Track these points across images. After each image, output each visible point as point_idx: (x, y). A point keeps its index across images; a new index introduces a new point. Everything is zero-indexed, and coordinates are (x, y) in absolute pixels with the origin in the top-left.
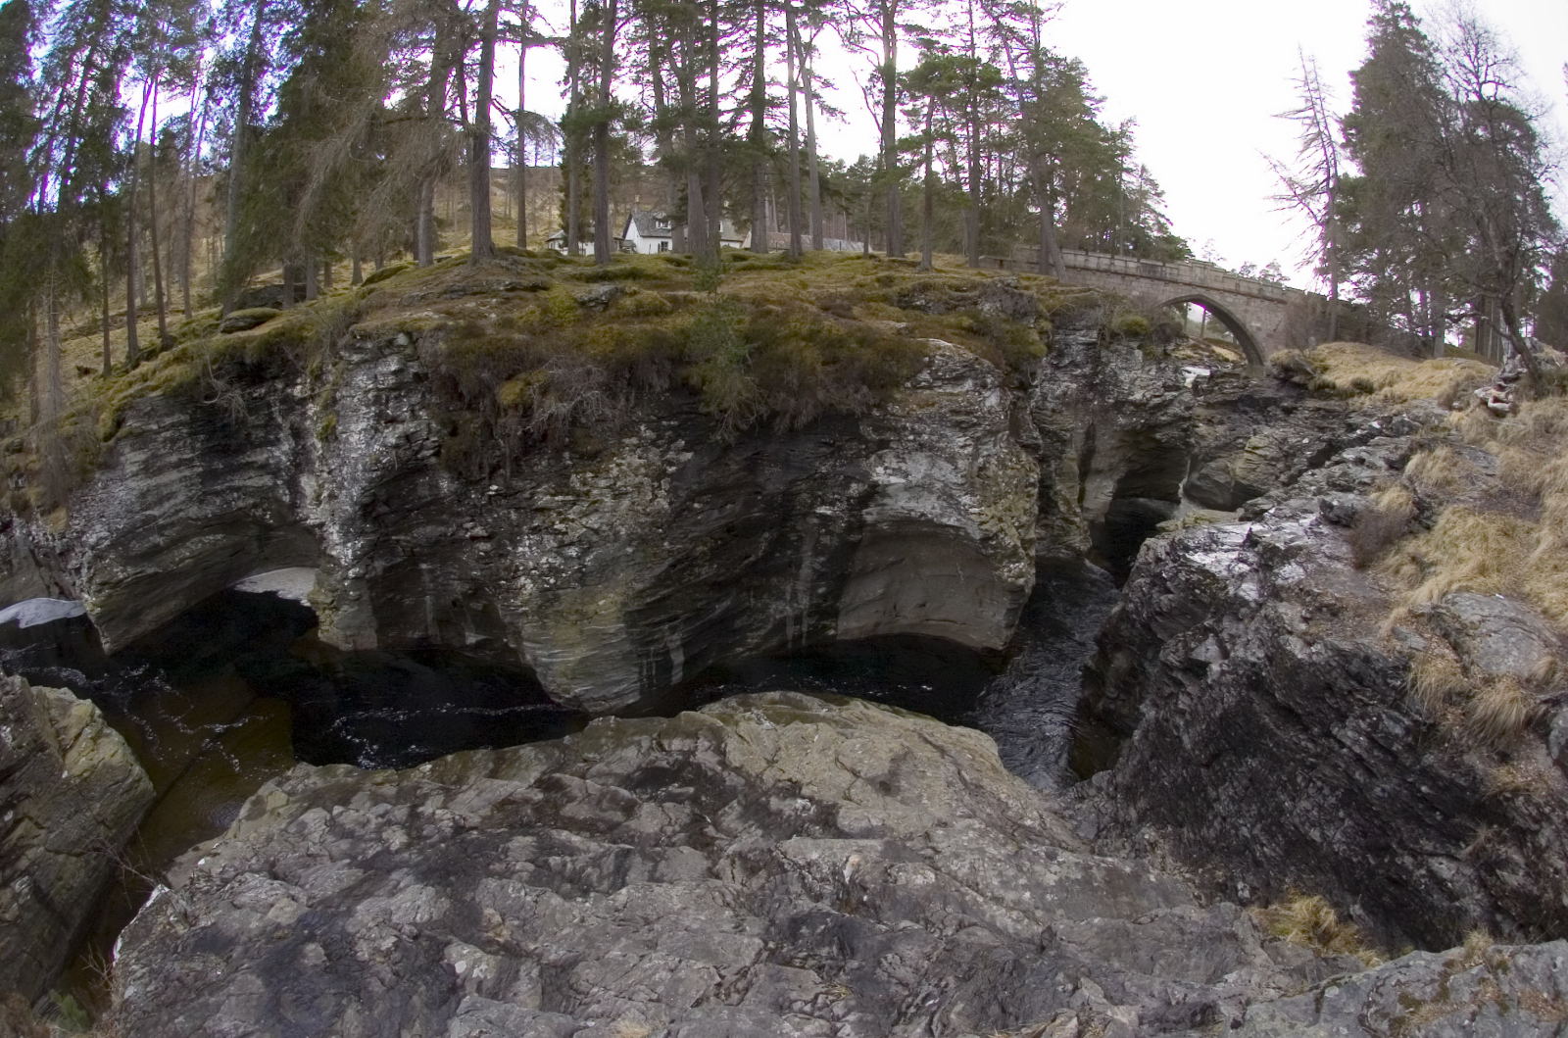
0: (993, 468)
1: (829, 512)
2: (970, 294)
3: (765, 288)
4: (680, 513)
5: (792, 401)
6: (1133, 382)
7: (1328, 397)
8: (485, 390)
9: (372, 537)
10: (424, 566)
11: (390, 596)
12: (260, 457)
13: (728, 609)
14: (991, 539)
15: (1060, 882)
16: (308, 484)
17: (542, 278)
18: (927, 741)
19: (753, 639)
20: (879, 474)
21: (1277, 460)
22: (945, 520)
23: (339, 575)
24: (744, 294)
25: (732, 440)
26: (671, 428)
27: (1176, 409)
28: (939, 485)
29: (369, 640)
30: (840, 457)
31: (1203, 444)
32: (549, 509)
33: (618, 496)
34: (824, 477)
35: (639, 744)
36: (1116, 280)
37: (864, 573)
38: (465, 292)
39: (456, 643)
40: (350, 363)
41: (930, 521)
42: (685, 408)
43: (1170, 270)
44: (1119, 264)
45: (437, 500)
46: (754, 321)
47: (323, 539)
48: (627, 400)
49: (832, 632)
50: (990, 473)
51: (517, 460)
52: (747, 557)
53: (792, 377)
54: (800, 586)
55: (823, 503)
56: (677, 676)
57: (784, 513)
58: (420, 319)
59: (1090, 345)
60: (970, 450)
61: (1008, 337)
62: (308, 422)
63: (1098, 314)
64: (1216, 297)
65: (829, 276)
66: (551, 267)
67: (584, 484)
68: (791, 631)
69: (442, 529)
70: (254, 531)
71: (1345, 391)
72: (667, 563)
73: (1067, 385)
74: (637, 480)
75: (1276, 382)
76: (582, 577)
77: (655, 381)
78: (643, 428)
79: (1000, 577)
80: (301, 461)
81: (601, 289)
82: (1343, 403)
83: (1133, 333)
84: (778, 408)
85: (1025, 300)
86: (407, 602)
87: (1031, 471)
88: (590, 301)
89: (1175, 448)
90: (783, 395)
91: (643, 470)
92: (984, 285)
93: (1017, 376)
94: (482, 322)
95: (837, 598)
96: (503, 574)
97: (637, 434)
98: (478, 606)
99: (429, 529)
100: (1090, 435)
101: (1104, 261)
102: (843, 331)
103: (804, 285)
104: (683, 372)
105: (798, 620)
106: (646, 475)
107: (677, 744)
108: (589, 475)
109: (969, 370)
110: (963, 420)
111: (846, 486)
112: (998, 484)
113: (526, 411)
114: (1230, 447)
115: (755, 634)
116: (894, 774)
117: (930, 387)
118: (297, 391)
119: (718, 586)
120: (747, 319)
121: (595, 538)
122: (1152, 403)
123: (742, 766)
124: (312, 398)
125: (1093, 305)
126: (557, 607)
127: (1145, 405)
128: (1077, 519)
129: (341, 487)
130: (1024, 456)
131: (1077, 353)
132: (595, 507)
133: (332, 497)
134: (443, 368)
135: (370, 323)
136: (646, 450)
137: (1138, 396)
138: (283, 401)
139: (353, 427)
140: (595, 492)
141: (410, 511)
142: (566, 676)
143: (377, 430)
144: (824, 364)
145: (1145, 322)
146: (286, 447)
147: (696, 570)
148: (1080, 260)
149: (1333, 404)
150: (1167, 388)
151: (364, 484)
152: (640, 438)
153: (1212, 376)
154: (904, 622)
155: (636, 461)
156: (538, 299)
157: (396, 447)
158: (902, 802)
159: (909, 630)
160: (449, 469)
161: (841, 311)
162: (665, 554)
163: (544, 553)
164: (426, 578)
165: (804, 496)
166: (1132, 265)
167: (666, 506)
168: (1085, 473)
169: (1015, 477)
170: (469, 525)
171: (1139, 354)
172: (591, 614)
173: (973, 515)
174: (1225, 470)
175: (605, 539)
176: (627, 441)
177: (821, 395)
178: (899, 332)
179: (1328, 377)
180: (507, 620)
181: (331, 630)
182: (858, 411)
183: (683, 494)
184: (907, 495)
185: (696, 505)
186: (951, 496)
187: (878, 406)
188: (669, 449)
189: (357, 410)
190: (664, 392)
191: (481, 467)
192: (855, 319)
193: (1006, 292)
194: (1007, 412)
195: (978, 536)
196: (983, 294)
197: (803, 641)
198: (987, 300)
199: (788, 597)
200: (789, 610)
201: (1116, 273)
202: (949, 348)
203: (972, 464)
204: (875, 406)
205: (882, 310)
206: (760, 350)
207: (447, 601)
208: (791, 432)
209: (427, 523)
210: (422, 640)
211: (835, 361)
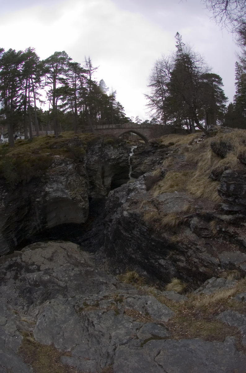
0: (72, 182)
1: (39, 200)
2: (66, 143)
3: (20, 150)
5: (25, 177)
6: (111, 154)
13: (22, 226)
14: (74, 199)
15: (74, 275)
18: (62, 248)
19: (30, 232)
20: (47, 189)
21: (151, 164)
22: (63, 197)
24: (16, 153)
25: (15, 188)
26: (2, 188)
27: (124, 158)
28: (60, 189)
30: (38, 187)
31: (134, 164)
34: (36, 192)
35: (8, 260)
36: (110, 130)
41: (61, 197)
42: (4, 183)
43: (123, 126)
44: (111, 126)
46: (17, 159)
49: (47, 227)
50: (72, 184)
52: (24, 214)
53: (24, 171)
54: (37, 218)
55: (37, 198)
56: (16, 244)
57: (29, 202)
59: (99, 148)
60: (65, 179)
61: (76, 151)
63: (101, 140)
65: (36, 144)
68: (38, 228)
71: (167, 146)
72: (7, 219)
73: (95, 158)
75: (151, 147)
79: (79, 207)
82: (167, 149)
83: (109, 143)
84: (23, 179)
85: (79, 141)
87: (83, 181)
89: (125, 167)
90: (23, 176)
92: (69, 140)
93: (79, 159)
95: (46, 218)
100: (103, 168)
101: (107, 126)
102: (35, 158)
103: (29, 148)
104: (2, 174)
105: (39, 225)
107: (14, 259)
109: (63, 161)
110: (63, 173)
111: (41, 193)
112: (74, 186)
114: (140, 164)
116: (52, 256)
117: (55, 167)
119: (19, 221)
120: (15, 159)
122: (117, 158)
123: (25, 261)
125: (99, 138)
127: (115, 159)
128: (102, 188)
130: (81, 178)
131: (97, 150)
137: (113, 157)
144: (31, 167)
145: (112, 140)
147: (13, 219)
148: (101, 127)
150: (120, 154)
158: (54, 262)
161: (36, 153)
162: (6, 217)
165: (33, 197)
166: (114, 126)
167: (4, 206)
168: (103, 177)
169: (78, 183)
171: (112, 148)
173: (69, 194)
174: (140, 169)
177: (31, 174)
178: (48, 155)
179: (163, 143)
182: (40, 176)
183: (7, 202)
184: (54, 192)
186: (63, 191)
187: (44, 174)
188: (2, 193)
192: (39, 154)
193: (75, 140)
194: (75, 169)
195: (71, 199)
196: (69, 142)
197: (41, 230)
198: (70, 143)
199: (35, 221)
200: (36, 224)
201: (110, 129)
202: (58, 157)
203: (67, 183)
204: (43, 174)
205: (46, 150)
206: (17, 166)
208: (27, 184)
211: (33, 165)
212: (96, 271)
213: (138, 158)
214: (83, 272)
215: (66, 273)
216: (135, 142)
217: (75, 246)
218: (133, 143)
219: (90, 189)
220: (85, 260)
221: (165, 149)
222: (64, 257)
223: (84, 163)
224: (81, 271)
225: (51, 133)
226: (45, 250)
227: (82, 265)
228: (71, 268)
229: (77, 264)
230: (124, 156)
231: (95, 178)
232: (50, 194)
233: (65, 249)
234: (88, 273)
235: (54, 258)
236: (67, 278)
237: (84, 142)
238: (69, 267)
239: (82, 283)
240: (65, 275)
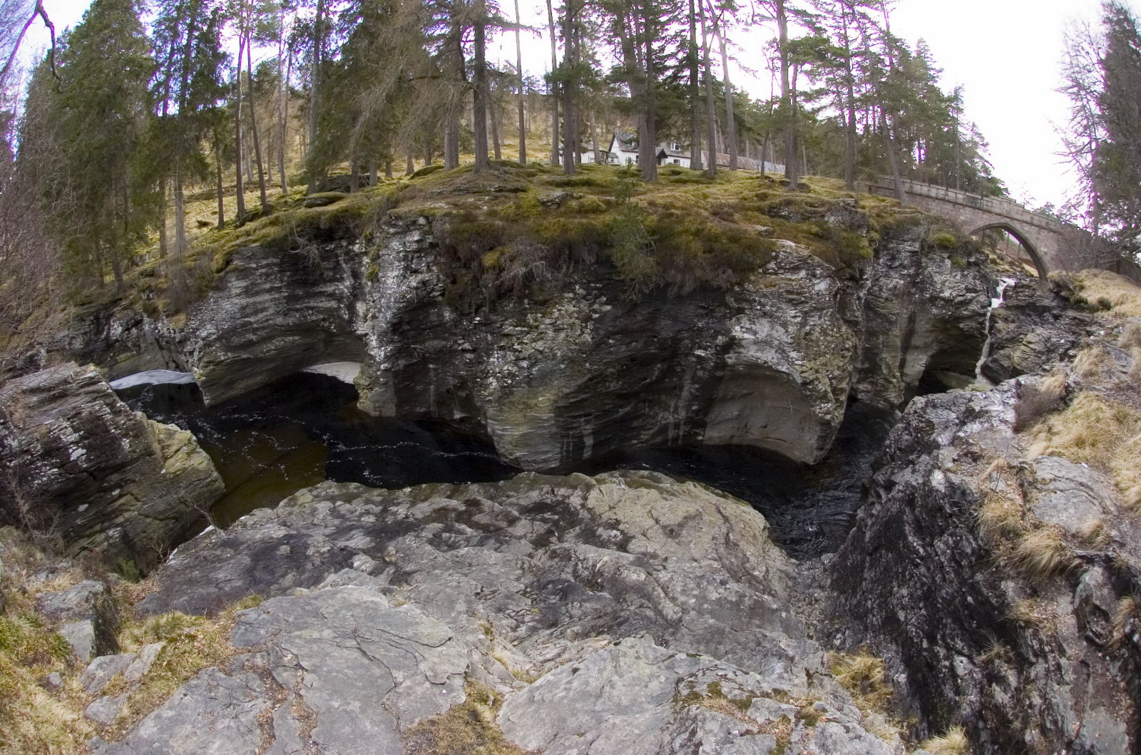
0: (816, 334)
1: (703, 355)
2: (820, 209)
3: (674, 197)
4: (598, 345)
5: (679, 277)
6: (943, 283)
8: (475, 256)
9: (398, 345)
10: (431, 366)
11: (407, 383)
12: (330, 288)
13: (627, 413)
14: (809, 384)
16: (361, 308)
17: (523, 183)
20: (737, 332)
21: (1042, 353)
22: (779, 368)
24: (659, 201)
25: (637, 299)
26: (597, 288)
27: (974, 307)
28: (776, 343)
29: (391, 411)
30: (713, 317)
31: (999, 336)
32: (512, 335)
33: (558, 330)
34: (700, 330)
35: (542, 489)
36: (949, 207)
37: (725, 400)
38: (468, 191)
39: (448, 418)
41: (771, 367)
42: (607, 276)
43: (986, 203)
44: (951, 195)
45: (442, 324)
46: (660, 220)
47: (366, 344)
48: (568, 268)
49: (700, 438)
50: (814, 338)
51: (493, 302)
52: (644, 380)
53: (680, 260)
54: (681, 404)
55: (700, 348)
56: (587, 454)
57: (673, 352)
58: (436, 208)
59: (914, 253)
60: (799, 319)
61: (844, 242)
62: (362, 269)
63: (920, 231)
64: (1017, 226)
65: (726, 190)
67: (536, 320)
68: (671, 434)
69: (444, 343)
70: (322, 336)
71: (1093, 307)
72: (586, 378)
73: (896, 281)
74: (571, 321)
75: (1053, 295)
76: (529, 381)
77: (587, 257)
78: (577, 287)
79: (814, 412)
80: (357, 293)
81: (557, 193)
82: (1090, 315)
83: (944, 246)
84: (670, 280)
85: (859, 216)
86: (418, 388)
87: (848, 339)
88: (548, 201)
89: (972, 336)
90: (673, 272)
91: (576, 315)
92: (829, 203)
93: (849, 271)
94: (477, 212)
95: (706, 414)
96: (479, 374)
97: (573, 291)
98: (463, 394)
99: (436, 342)
100: (912, 320)
101: (941, 192)
102: (719, 230)
103: (705, 196)
104: (607, 252)
105: (677, 426)
106: (577, 318)
107: (562, 491)
108: (540, 315)
109: (803, 263)
110: (795, 298)
111: (715, 337)
112: (819, 346)
113: (501, 271)
114: (1014, 340)
115: (647, 432)
117: (776, 273)
119: (623, 397)
120: (655, 217)
121: (540, 357)
122: (956, 300)
124: (365, 253)
125: (916, 223)
126: (511, 398)
127: (952, 301)
128: (895, 381)
129: (380, 311)
130: (844, 329)
131: (904, 258)
132: (542, 335)
133: (374, 317)
134: (448, 241)
135: (402, 209)
136: (578, 302)
137: (947, 294)
138: (347, 254)
139: (389, 274)
140: (542, 326)
141: (425, 329)
142: (511, 443)
143: (405, 277)
144: (704, 252)
145: (953, 239)
146: (348, 283)
147: (607, 384)
148: (924, 189)
150: (968, 290)
151: (394, 311)
152: (575, 294)
153: (1016, 286)
154: (751, 437)
155: (572, 309)
156: (517, 198)
157: (417, 288)
158: (678, 543)
159: (754, 443)
160: (450, 304)
161: (726, 217)
162: (586, 371)
163: (506, 363)
164: (432, 374)
165: (687, 341)
166: (961, 197)
167: (590, 340)
168: (906, 347)
169: (833, 342)
170: (460, 342)
171: (948, 262)
172: (533, 405)
173: (796, 366)
174: (1009, 357)
175: (547, 358)
176: (566, 295)
177: (699, 273)
178: (760, 233)
179: (1083, 295)
180: (479, 404)
181: (366, 402)
182: (724, 286)
183: (602, 332)
184: (756, 347)
185: (611, 341)
186: (784, 351)
187: (739, 284)
188: (594, 303)
189: (392, 264)
190: (593, 264)
191: (470, 305)
192: (734, 222)
193: (847, 209)
194: (835, 296)
195: (799, 381)
196: (829, 210)
197: (680, 442)
198: (832, 215)
199: (671, 409)
200: (671, 419)
201: (949, 201)
202: (791, 247)
203: (799, 330)
204: (736, 283)
205: (757, 217)
206: (660, 240)
207: (444, 389)
208: (680, 298)
209: (435, 338)
210: (425, 413)
211: (711, 251)
212: (784, 615)
213: (1013, 322)
214: (747, 601)
215: (698, 585)
216: (1011, 264)
217: (756, 520)
218: (1007, 267)
219: (859, 371)
220: (767, 571)
221: (1085, 316)
222: (714, 538)
223: (862, 287)
224: (742, 596)
225: (777, 170)
226: (666, 499)
227: (752, 580)
228: (718, 578)
229: (740, 573)
230: (978, 302)
231: (883, 343)
232: (743, 347)
233: (726, 519)
234: (758, 610)
235: (684, 532)
236: (693, 600)
237: (873, 222)
238: (713, 573)
239: (727, 629)
240: (692, 589)
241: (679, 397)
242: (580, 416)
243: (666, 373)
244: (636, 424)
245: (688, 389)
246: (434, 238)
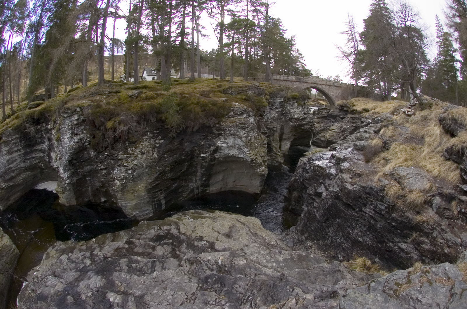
0: (253, 140)
1: (205, 156)
2: (245, 89)
3: (184, 90)
4: (161, 158)
5: (192, 123)
6: (295, 112)
7: (355, 114)
8: (103, 124)
9: (72, 170)
10: (88, 179)
11: (78, 188)
12: (40, 147)
13: (176, 187)
14: (254, 161)
15: (284, 260)
16: (53, 155)
17: (118, 89)
18: (239, 222)
19: (185, 195)
20: (219, 144)
21: (340, 133)
22: (239, 156)
23: (63, 183)
24: (177, 92)
25: (175, 135)
26: (157, 133)
27: (308, 120)
28: (237, 146)
29: (74, 202)
30: (207, 139)
31: (317, 129)
32: (123, 159)
33: (142, 154)
34: (203, 145)
35: (154, 228)
36: (289, 83)
37: (217, 173)
38: (96, 94)
39: (99, 202)
40: (64, 117)
41: (235, 156)
42: (161, 127)
43: (305, 79)
44: (290, 78)
45: (90, 158)
46: (180, 100)
47: (58, 172)
48: (144, 125)
49: (208, 191)
50: (252, 141)
51: (112, 145)
52: (181, 171)
53: (192, 116)
54: (198, 178)
55: (203, 153)
56: (163, 207)
57: (191, 157)
58: (83, 103)
59: (281, 102)
60: (246, 135)
61: (257, 101)
62: (53, 136)
63: (283, 93)
64: (320, 87)
65: (203, 85)
66: (121, 86)
67: (132, 151)
68: (196, 192)
69: (92, 167)
70: (39, 170)
71: (360, 112)
72: (158, 174)
73: (274, 114)
74: (148, 149)
75: (339, 110)
76: (133, 179)
77: (152, 119)
78: (149, 133)
79: (257, 172)
80: (51, 148)
81: (136, 92)
82: (359, 115)
83: (294, 98)
84: (188, 125)
85: (261, 90)
86: (84, 190)
87: (265, 140)
88: (132, 95)
89: (308, 131)
90: (189, 121)
91: (149, 146)
92: (249, 86)
93: (259, 112)
94: (101, 103)
95: (209, 181)
96: (110, 180)
97: (147, 135)
98: (104, 190)
99: (88, 167)
100: (282, 129)
101: (286, 77)
102: (207, 101)
103: (195, 88)
104: (160, 116)
105: (198, 188)
106: (150, 147)
107: (165, 228)
108: (134, 148)
109: (245, 111)
110: (243, 126)
111: (209, 148)
112: (255, 145)
113: (115, 130)
114: (325, 130)
115: (185, 193)
116: (230, 232)
117: (233, 117)
118: (49, 127)
119: (173, 180)
120: (179, 99)
121: (136, 167)
122: (300, 118)
123: (185, 233)
124: (53, 128)
125: (282, 90)
126: (127, 189)
127: (298, 119)
128: (279, 153)
129: (62, 156)
130: (262, 136)
131: (277, 105)
132: (136, 158)
133: (60, 159)
134: (90, 118)
135: (69, 105)
136: (150, 140)
137: (296, 116)
138: (45, 130)
139: (65, 137)
140: (136, 153)
141: (83, 162)
142: (130, 209)
143: (72, 138)
145: (298, 95)
146: (47, 144)
147: (167, 175)
148: (278, 77)
149: (357, 116)
150: (305, 114)
151: (69, 154)
152: (148, 136)
153: (319, 110)
154: (230, 187)
155: (147, 143)
156: (117, 96)
157: (78, 142)
158: (234, 240)
159: (231, 189)
160: (93, 149)
161: (206, 96)
162: (157, 171)
163: (122, 173)
164: (88, 182)
165: (197, 151)
166: (294, 78)
168: (281, 139)
169: (259, 142)
170: (100, 165)
171: (296, 104)
172: (137, 190)
173: (248, 154)
174: (324, 136)
175: (139, 168)
176: (144, 137)
177: (201, 121)
178: (224, 101)
179: (355, 108)
180: (113, 194)
181: (63, 199)
182: (212, 125)
183: (161, 152)
184: (228, 149)
185: (165, 156)
186: (241, 149)
187: (218, 123)
188: (157, 139)
189: (66, 132)
190: (155, 122)
191: (102, 148)
192: (210, 98)
193: (256, 88)
194: (257, 123)
195: (249, 160)
196: (249, 89)
197: (200, 194)
198: (250, 91)
199: (194, 182)
200: (195, 186)
201: (289, 81)
202: (238, 105)
203: (247, 139)
205: (219, 95)
206: (182, 108)
207: (95, 189)
208: (193, 133)
209: (88, 165)
210: (89, 201)
211: (205, 110)
213: (322, 123)
216: (314, 101)
218: (312, 103)
223: (264, 118)
232: (222, 150)
233: (244, 224)
235: (233, 235)
237: (266, 92)
241: (196, 176)
242: (157, 192)
243: (190, 166)
244: (180, 190)
245: (200, 172)
246: (84, 117)
